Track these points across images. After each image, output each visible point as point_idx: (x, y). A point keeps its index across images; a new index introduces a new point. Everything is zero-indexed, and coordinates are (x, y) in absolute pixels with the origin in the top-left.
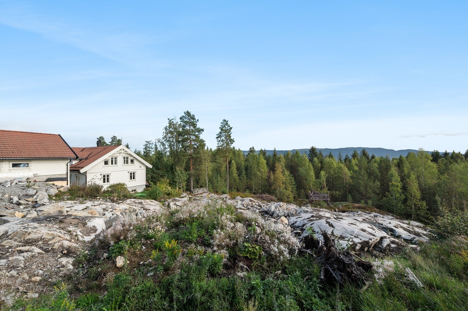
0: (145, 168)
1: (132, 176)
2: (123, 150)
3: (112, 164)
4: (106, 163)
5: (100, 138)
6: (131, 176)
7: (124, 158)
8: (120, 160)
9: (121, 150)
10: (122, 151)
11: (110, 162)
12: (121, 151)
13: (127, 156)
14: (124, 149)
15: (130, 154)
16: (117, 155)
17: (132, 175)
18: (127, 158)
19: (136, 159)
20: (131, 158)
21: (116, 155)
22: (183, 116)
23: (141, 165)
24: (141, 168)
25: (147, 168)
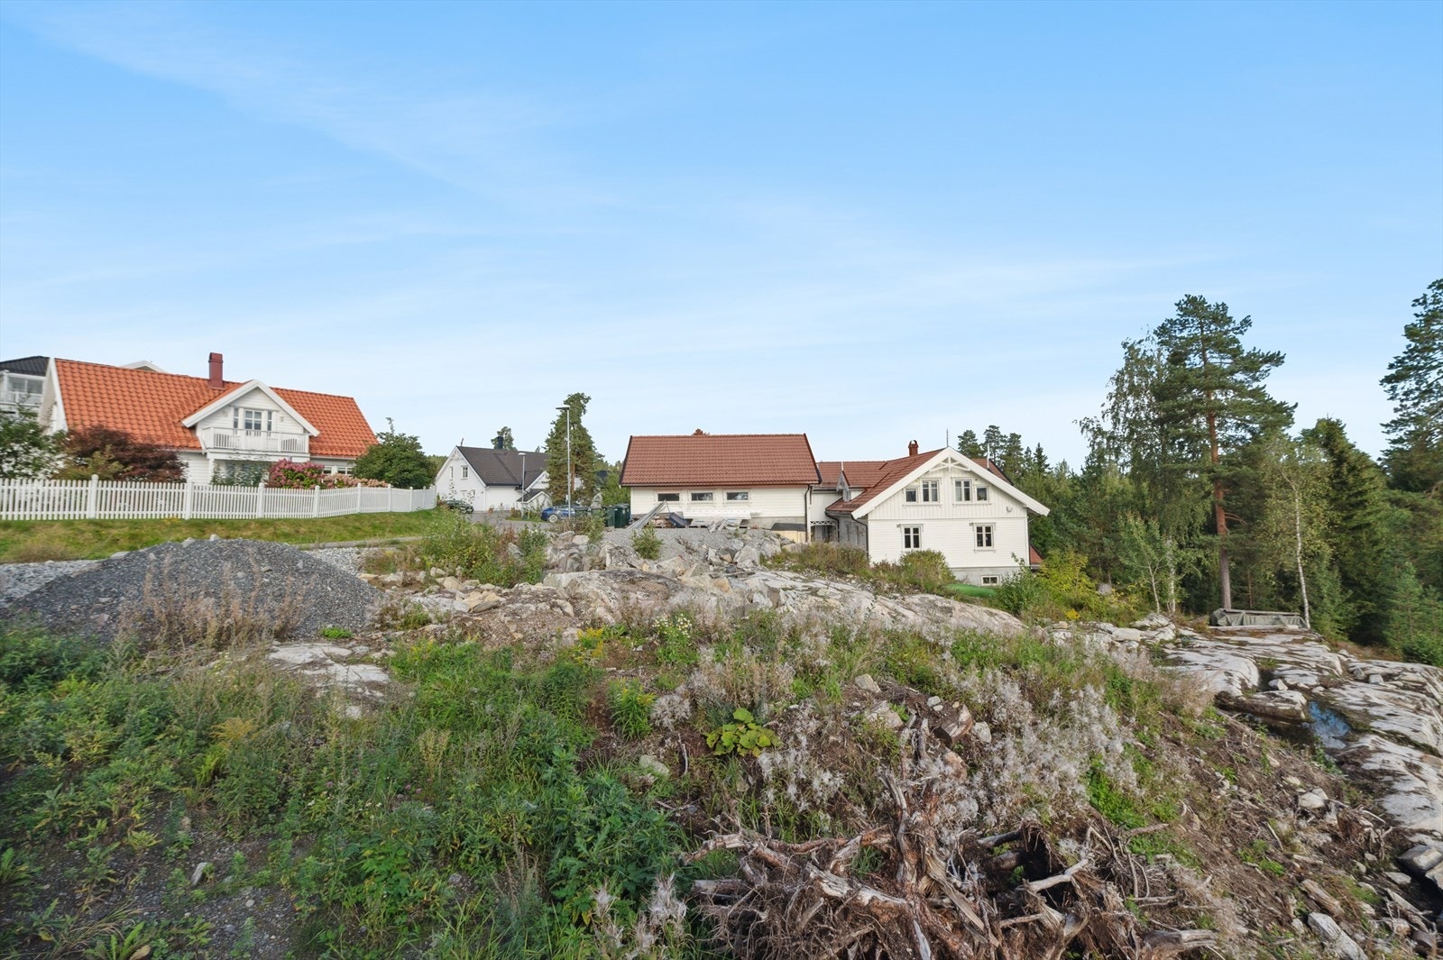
0: (1025, 515)
1: (984, 537)
2: (953, 461)
3: (926, 499)
4: (911, 496)
5: (965, 434)
6: (980, 537)
7: (958, 484)
8: (947, 490)
9: (946, 461)
10: (950, 465)
11: (920, 495)
12: (947, 465)
13: (966, 477)
14: (955, 458)
15: (971, 472)
16: (938, 475)
17: (984, 533)
18: (967, 484)
19: (994, 486)
20: (976, 483)
21: (934, 476)
22: (1172, 322)
23: (1011, 505)
24: (1011, 515)
25: (1031, 514)
